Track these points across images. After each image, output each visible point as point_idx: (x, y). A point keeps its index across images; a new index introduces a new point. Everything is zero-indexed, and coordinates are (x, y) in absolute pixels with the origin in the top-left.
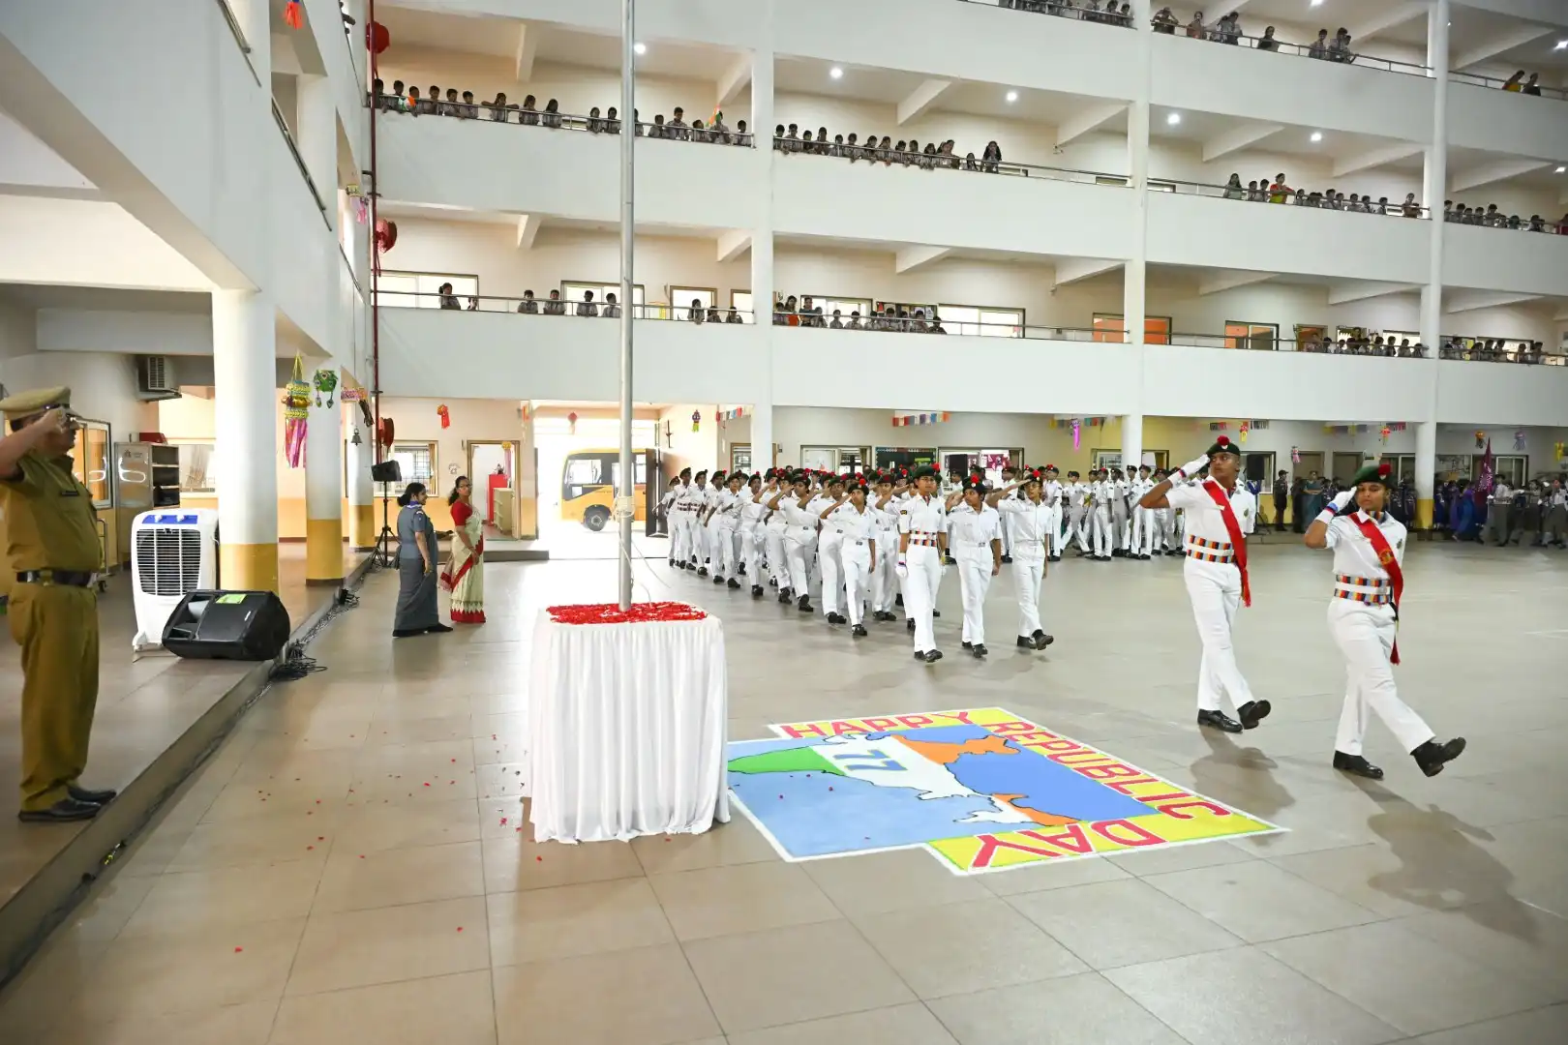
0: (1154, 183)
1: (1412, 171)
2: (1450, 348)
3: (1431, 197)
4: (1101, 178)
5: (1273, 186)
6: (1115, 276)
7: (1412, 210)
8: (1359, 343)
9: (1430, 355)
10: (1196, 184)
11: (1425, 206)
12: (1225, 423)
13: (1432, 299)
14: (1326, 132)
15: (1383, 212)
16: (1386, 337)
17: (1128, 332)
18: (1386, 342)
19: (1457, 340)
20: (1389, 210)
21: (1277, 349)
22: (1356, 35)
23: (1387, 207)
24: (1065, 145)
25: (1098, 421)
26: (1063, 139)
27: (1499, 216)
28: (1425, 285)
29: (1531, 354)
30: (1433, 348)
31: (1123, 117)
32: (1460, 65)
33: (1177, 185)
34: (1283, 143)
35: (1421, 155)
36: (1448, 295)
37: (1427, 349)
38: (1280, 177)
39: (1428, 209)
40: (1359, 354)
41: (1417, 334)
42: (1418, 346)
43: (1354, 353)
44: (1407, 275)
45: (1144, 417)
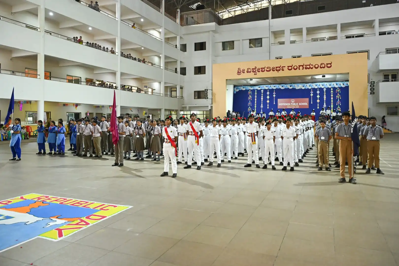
0: (47, 32)
1: (113, 42)
2: (123, 87)
3: (118, 50)
4: (28, 26)
5: (79, 40)
6: (34, 58)
7: (113, 52)
8: (102, 85)
9: (119, 89)
10: (59, 34)
11: (117, 51)
12: (67, 104)
13: (118, 75)
14: (93, 28)
15: (107, 51)
16: (108, 83)
17: (39, 75)
18: (109, 85)
19: (125, 86)
20: (109, 51)
21: (81, 84)
22: (100, 4)
23: (108, 50)
24: (15, 13)
25: (29, 102)
26: (13, 11)
27: (131, 57)
28: (117, 71)
29: (139, 90)
30: (119, 88)
31: (36, 10)
32: (123, 18)
33: (52, 33)
34: (81, 28)
35: (115, 39)
36: (122, 74)
37: (118, 87)
38: (81, 37)
39: (117, 53)
40: (103, 87)
41: (115, 83)
42: (115, 86)
43: (101, 87)
44: (113, 68)
45: (45, 101)
